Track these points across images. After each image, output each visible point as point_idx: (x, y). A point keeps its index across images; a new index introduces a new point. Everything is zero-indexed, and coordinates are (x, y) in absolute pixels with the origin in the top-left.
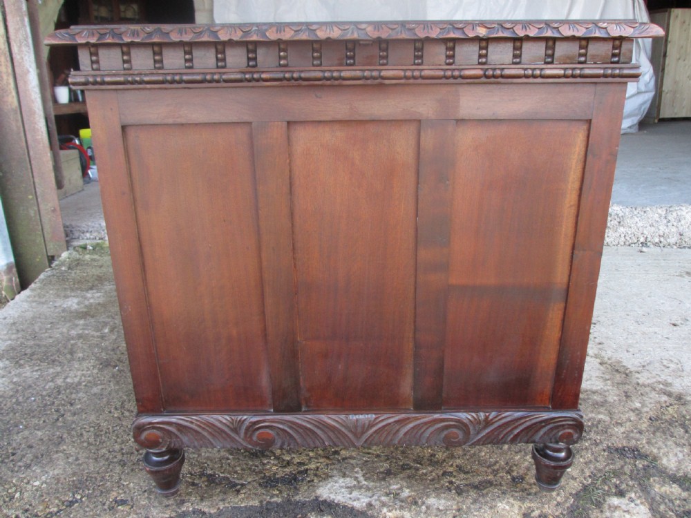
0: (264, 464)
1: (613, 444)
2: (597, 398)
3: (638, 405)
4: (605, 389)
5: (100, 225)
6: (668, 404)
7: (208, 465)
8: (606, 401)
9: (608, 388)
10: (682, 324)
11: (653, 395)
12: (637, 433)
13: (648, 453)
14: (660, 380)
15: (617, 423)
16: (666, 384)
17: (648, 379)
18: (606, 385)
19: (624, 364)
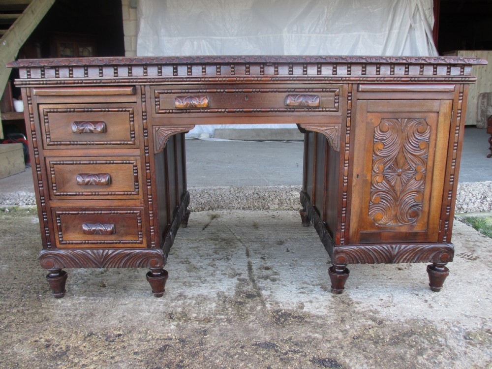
0: (58, 365)
1: (318, 356)
2: (319, 321)
3: (348, 327)
4: (329, 315)
5: (19, 194)
6: (371, 327)
7: (18, 365)
8: (325, 324)
9: (331, 314)
10: (405, 268)
11: (363, 320)
12: (339, 348)
13: (342, 363)
14: (372, 309)
15: (327, 340)
16: (376, 312)
17: (364, 308)
18: (330, 312)
19: (350, 297)
